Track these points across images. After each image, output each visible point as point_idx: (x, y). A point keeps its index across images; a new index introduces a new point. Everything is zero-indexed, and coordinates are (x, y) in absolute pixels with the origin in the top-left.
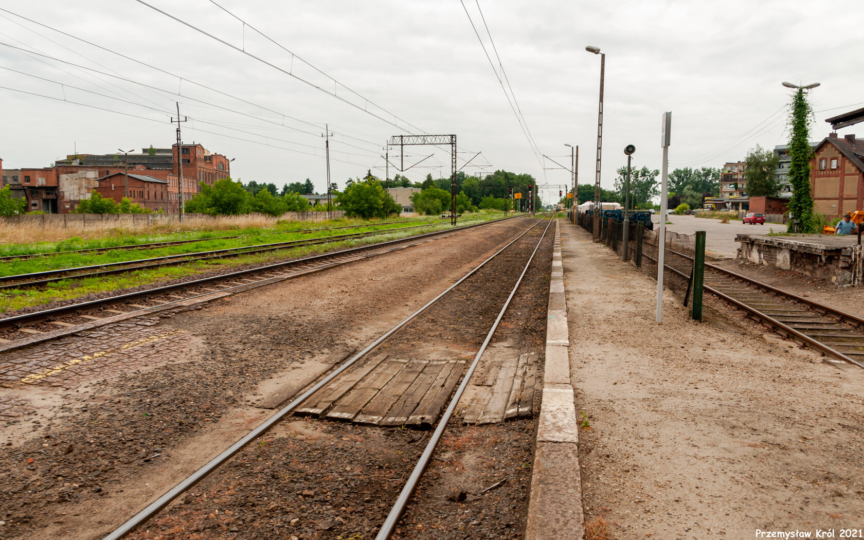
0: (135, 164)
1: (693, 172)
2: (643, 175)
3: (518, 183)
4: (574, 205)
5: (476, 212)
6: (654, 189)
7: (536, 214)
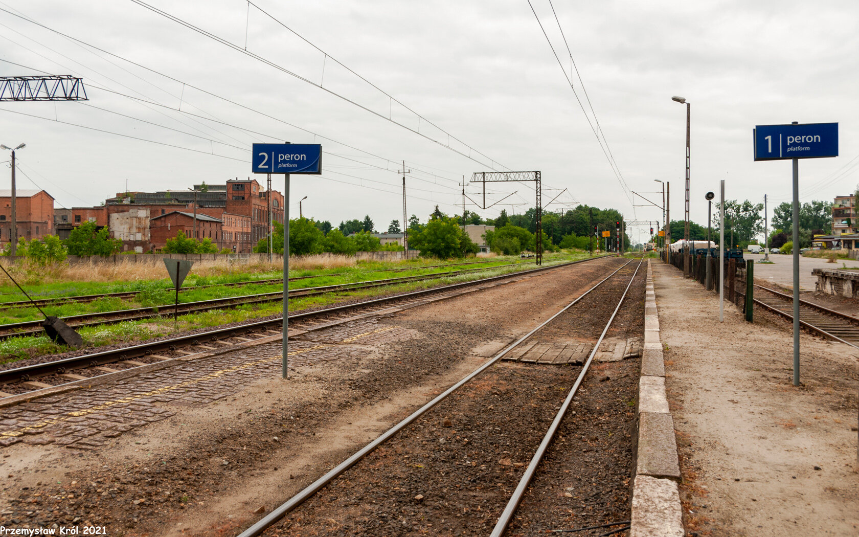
0: (187, 202)
1: (802, 206)
2: (746, 210)
3: (602, 220)
4: (666, 243)
5: (557, 251)
6: (758, 226)
7: (625, 254)
